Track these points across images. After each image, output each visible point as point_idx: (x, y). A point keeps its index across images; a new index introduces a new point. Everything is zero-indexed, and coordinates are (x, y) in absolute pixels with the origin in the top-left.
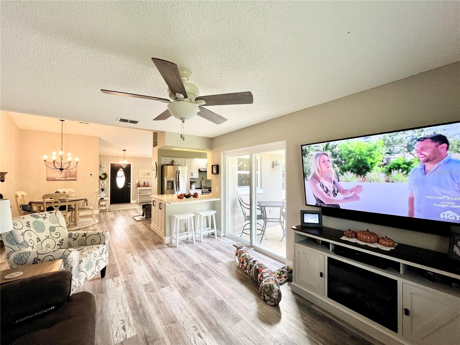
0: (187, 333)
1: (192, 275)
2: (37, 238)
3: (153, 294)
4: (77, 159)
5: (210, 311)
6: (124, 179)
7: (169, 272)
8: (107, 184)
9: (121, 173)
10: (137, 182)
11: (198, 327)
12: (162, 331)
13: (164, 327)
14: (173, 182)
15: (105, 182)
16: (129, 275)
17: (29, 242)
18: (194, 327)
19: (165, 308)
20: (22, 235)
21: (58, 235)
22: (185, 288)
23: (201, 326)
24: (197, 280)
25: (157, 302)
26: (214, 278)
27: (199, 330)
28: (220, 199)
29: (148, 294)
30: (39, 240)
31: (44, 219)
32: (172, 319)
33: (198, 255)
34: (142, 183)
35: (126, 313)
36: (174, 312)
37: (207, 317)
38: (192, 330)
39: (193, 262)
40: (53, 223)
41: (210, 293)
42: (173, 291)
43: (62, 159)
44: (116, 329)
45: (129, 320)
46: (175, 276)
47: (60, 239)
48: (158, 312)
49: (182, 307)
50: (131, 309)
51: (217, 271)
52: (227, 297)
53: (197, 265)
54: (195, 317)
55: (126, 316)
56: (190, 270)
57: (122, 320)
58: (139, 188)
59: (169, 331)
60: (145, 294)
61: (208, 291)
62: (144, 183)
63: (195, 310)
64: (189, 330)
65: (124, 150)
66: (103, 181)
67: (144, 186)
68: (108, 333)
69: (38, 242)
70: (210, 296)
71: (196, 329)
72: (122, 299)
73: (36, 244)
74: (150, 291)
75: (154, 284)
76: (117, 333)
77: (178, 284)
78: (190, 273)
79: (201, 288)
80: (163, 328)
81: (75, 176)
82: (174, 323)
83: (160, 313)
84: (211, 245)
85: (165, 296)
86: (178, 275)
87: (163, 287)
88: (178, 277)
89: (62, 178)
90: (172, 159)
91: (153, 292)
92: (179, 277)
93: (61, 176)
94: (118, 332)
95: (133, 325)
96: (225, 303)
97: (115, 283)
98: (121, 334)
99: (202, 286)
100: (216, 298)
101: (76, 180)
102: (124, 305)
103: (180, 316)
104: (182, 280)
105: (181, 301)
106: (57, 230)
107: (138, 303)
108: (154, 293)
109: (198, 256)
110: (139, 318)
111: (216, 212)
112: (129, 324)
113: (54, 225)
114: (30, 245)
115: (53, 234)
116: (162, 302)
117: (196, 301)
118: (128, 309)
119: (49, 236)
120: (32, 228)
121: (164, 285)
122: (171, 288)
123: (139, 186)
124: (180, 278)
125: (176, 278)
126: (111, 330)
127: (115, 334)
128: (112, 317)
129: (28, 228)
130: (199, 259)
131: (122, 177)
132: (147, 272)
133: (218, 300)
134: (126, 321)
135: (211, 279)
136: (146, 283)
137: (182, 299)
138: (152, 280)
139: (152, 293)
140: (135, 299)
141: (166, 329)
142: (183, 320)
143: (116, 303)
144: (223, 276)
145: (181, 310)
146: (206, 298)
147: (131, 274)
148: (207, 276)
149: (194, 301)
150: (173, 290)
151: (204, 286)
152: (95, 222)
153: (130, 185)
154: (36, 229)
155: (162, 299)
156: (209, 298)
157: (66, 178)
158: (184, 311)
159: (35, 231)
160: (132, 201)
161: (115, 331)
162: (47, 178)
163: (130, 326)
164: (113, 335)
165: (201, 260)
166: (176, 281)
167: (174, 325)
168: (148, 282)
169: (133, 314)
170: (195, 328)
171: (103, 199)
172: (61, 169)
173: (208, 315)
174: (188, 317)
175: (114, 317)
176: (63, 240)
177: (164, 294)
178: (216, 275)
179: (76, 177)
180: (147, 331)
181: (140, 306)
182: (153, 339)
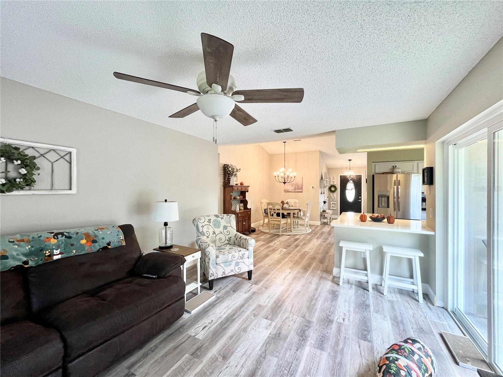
1: (306, 328)
2: (213, 232)
3: (251, 318)
7: (292, 307)
8: (337, 195)
9: (350, 186)
12: (210, 355)
13: (216, 353)
15: (335, 194)
16: (264, 289)
17: (205, 233)
19: (240, 338)
20: (202, 227)
21: (228, 233)
22: (279, 336)
24: (302, 339)
25: (243, 328)
26: (325, 355)
29: (250, 315)
30: (214, 233)
31: (222, 219)
32: (227, 355)
35: (221, 317)
36: (239, 349)
39: (332, 315)
40: (227, 223)
42: (267, 329)
44: (202, 324)
45: (214, 324)
46: (291, 315)
47: (229, 236)
48: (231, 337)
49: (248, 352)
51: (342, 350)
53: (331, 322)
54: (241, 374)
55: (218, 319)
56: (314, 321)
57: (212, 321)
59: (214, 360)
60: (249, 312)
61: (292, 363)
63: (251, 368)
65: (350, 160)
66: (333, 193)
68: (198, 321)
69: (213, 234)
70: (286, 370)
72: (234, 305)
73: (211, 235)
75: (266, 309)
77: (280, 326)
78: (308, 325)
79: (293, 352)
80: (213, 354)
81: (301, 189)
83: (230, 339)
85: (254, 328)
86: (295, 316)
87: (267, 318)
88: (291, 320)
89: (293, 190)
91: (255, 316)
94: (200, 327)
95: (210, 331)
97: (249, 289)
98: (198, 330)
99: (297, 350)
101: (302, 192)
102: (228, 310)
103: (235, 358)
104: (289, 326)
105: (257, 346)
106: (229, 229)
107: (235, 317)
108: (254, 318)
110: (219, 329)
111: (423, 255)
112: (209, 328)
113: (227, 225)
114: (206, 234)
115: (225, 231)
116: (245, 332)
117: (266, 360)
118: (225, 316)
119: (222, 232)
121: (269, 317)
122: (270, 325)
124: (291, 322)
125: (289, 318)
126: (200, 322)
127: (197, 327)
129: (208, 223)
130: (345, 316)
131: (352, 189)
132: (277, 295)
134: (212, 323)
135: (318, 352)
136: (262, 304)
137: (261, 345)
138: (270, 305)
141: (213, 357)
142: (231, 365)
143: (228, 305)
145: (245, 354)
146: (279, 367)
147: (266, 288)
148: (321, 344)
149: (264, 358)
150: (269, 328)
151: (298, 352)
152: (307, 232)
153: (361, 199)
154: (215, 225)
155: (250, 328)
157: (295, 190)
158: (244, 358)
159: (213, 226)
161: (200, 325)
162: (284, 190)
163: (208, 330)
165: (344, 319)
166: (283, 321)
167: (222, 360)
168: (265, 304)
169: (222, 322)
171: (325, 211)
172: (285, 183)
174: (237, 367)
175: (214, 314)
176: (231, 237)
177: (257, 325)
178: (332, 354)
180: (207, 344)
181: (232, 320)
182: (199, 355)
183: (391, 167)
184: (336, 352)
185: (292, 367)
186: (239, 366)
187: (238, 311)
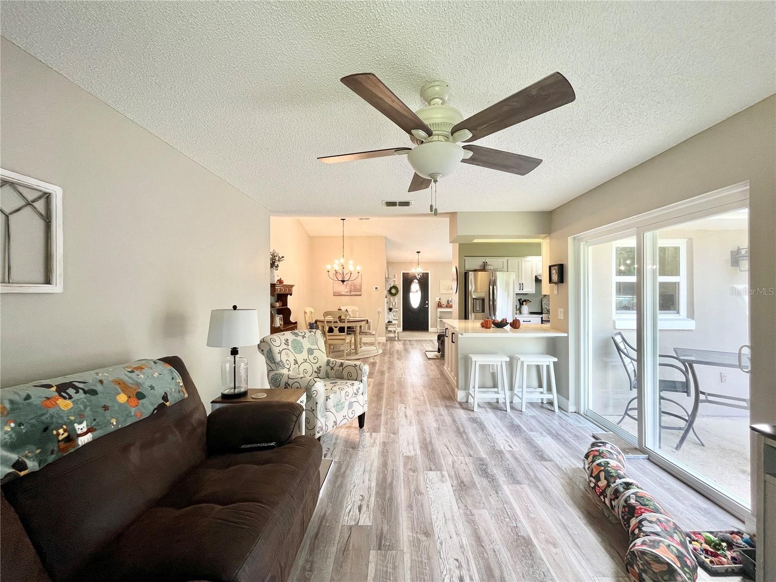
0: (442, 564)
1: (484, 467)
2: (295, 360)
3: (412, 476)
4: (359, 268)
5: (497, 548)
6: (419, 294)
7: (448, 449)
8: (399, 299)
9: (415, 287)
10: (437, 299)
11: (464, 566)
12: (406, 539)
13: (410, 534)
14: (483, 300)
15: (396, 298)
16: (392, 435)
17: (285, 362)
18: (457, 560)
19: (422, 504)
20: (279, 353)
22: (464, 485)
23: (470, 565)
24: (490, 480)
25: (413, 491)
26: (526, 487)
27: (464, 571)
28: (566, 335)
29: (406, 472)
32: (426, 529)
33: (508, 434)
34: (444, 302)
35: (370, 488)
36: (434, 517)
37: (488, 555)
38: (453, 564)
39: (495, 445)
40: (312, 344)
41: (508, 514)
42: (443, 482)
43: (343, 268)
44: (351, 505)
45: (369, 498)
46: (455, 458)
48: (410, 507)
49: (449, 515)
50: (377, 485)
51: (537, 477)
52: (543, 536)
53: (501, 452)
54: (465, 545)
55: (369, 492)
56: (485, 457)
57: (362, 496)
58: (440, 310)
59: (416, 544)
60: (401, 469)
61: (505, 509)
62: (448, 301)
63: (469, 531)
64: (446, 561)
65: (418, 252)
66: (394, 297)
67: (447, 307)
68: (341, 504)
70: (507, 518)
71: (460, 567)
72: (371, 466)
73: (293, 366)
74: (410, 469)
75: (420, 460)
76: (350, 511)
77: (456, 474)
78: (482, 463)
79: (494, 496)
80: (408, 536)
81: (360, 290)
82: (427, 537)
83: (412, 510)
84: (541, 423)
85: (428, 486)
86: (460, 458)
87: (431, 470)
88: (459, 463)
89: (347, 292)
90: (483, 259)
91: (414, 472)
92: (461, 463)
93: (346, 290)
94: (352, 510)
95: (372, 509)
96: (534, 546)
97: (372, 441)
98: (354, 514)
99: (498, 493)
100: (517, 527)
101: (360, 295)
102: (370, 475)
103: (440, 529)
104: (465, 470)
105: (451, 506)
106: (316, 353)
107: (389, 480)
108: (414, 474)
109: (507, 436)
110: (383, 502)
111: (556, 360)
112: (368, 506)
113: (313, 347)
114: (286, 366)
115: (311, 357)
116: (420, 494)
117: (477, 516)
118: (374, 484)
119: (306, 360)
120: (290, 347)
121: (433, 467)
122: (443, 476)
123: (441, 307)
124: (462, 465)
125: (455, 462)
126: (345, 503)
127: (348, 511)
128: (352, 486)
129: (286, 347)
130: (507, 442)
131: (417, 291)
132: (416, 438)
133: (519, 534)
134: (366, 499)
135: (518, 486)
136: (408, 454)
137: (454, 502)
138: (418, 452)
139: (411, 473)
140: (387, 472)
141: (411, 539)
142: (443, 539)
143: (363, 468)
144: (546, 490)
145: (446, 520)
146: (496, 518)
147: (394, 434)
148: (513, 479)
149: (472, 515)
150: (445, 481)
151: (500, 495)
152: (378, 352)
153: (428, 304)
154: (295, 348)
155: (422, 488)
156: (502, 522)
157: (350, 293)
158: (450, 524)
159: (293, 352)
160: (430, 329)
161: (349, 507)
162: (334, 293)
163: (369, 509)
164: (345, 511)
165: (510, 446)
166: (453, 468)
167: (426, 538)
168: (412, 454)
169: (377, 493)
170: (458, 564)
171: (391, 322)
172: (343, 281)
173: (491, 553)
174: (453, 538)
175: (354, 486)
176: (320, 367)
177: (428, 481)
178: (531, 484)
179: (361, 292)
180: (386, 528)
181: (389, 485)
182: (389, 545)
183: (481, 263)
184: (533, 481)
185: (509, 513)
186: (454, 535)
187: (386, 472)
